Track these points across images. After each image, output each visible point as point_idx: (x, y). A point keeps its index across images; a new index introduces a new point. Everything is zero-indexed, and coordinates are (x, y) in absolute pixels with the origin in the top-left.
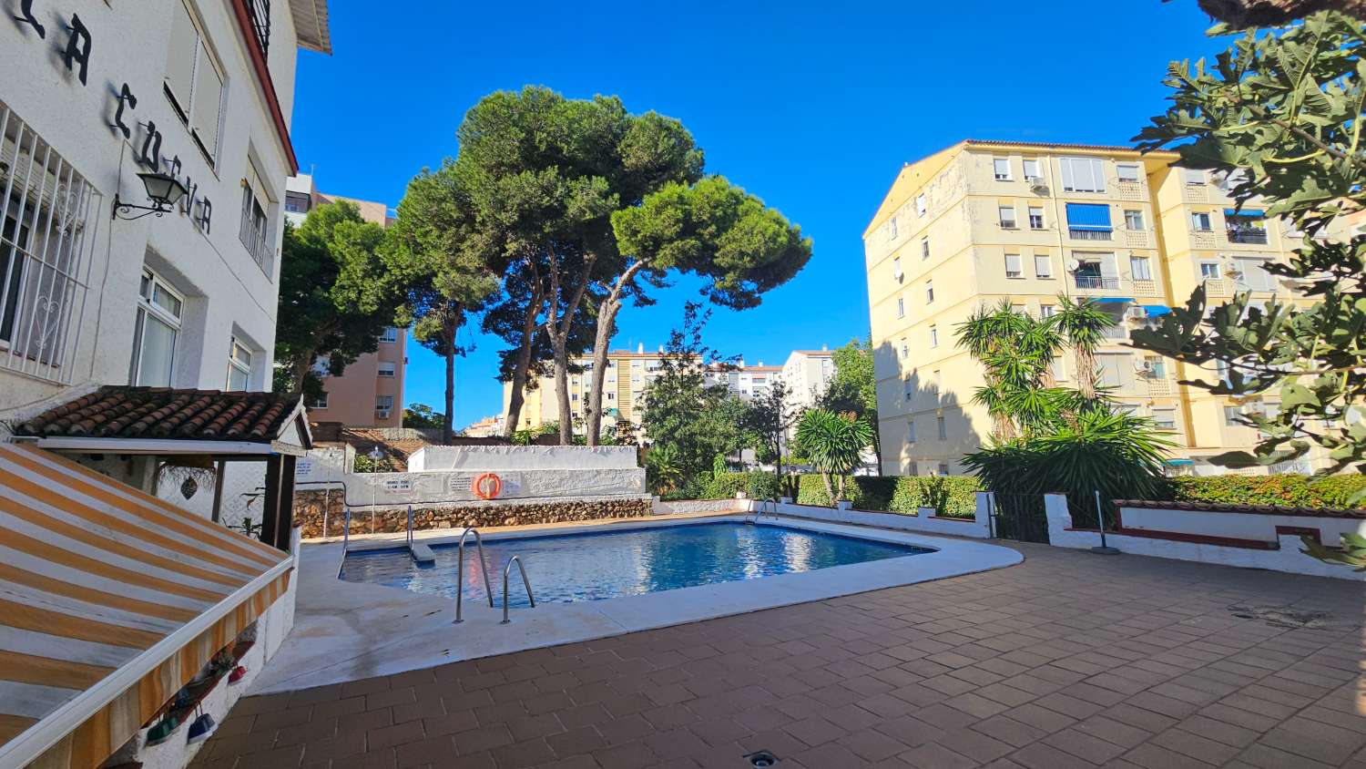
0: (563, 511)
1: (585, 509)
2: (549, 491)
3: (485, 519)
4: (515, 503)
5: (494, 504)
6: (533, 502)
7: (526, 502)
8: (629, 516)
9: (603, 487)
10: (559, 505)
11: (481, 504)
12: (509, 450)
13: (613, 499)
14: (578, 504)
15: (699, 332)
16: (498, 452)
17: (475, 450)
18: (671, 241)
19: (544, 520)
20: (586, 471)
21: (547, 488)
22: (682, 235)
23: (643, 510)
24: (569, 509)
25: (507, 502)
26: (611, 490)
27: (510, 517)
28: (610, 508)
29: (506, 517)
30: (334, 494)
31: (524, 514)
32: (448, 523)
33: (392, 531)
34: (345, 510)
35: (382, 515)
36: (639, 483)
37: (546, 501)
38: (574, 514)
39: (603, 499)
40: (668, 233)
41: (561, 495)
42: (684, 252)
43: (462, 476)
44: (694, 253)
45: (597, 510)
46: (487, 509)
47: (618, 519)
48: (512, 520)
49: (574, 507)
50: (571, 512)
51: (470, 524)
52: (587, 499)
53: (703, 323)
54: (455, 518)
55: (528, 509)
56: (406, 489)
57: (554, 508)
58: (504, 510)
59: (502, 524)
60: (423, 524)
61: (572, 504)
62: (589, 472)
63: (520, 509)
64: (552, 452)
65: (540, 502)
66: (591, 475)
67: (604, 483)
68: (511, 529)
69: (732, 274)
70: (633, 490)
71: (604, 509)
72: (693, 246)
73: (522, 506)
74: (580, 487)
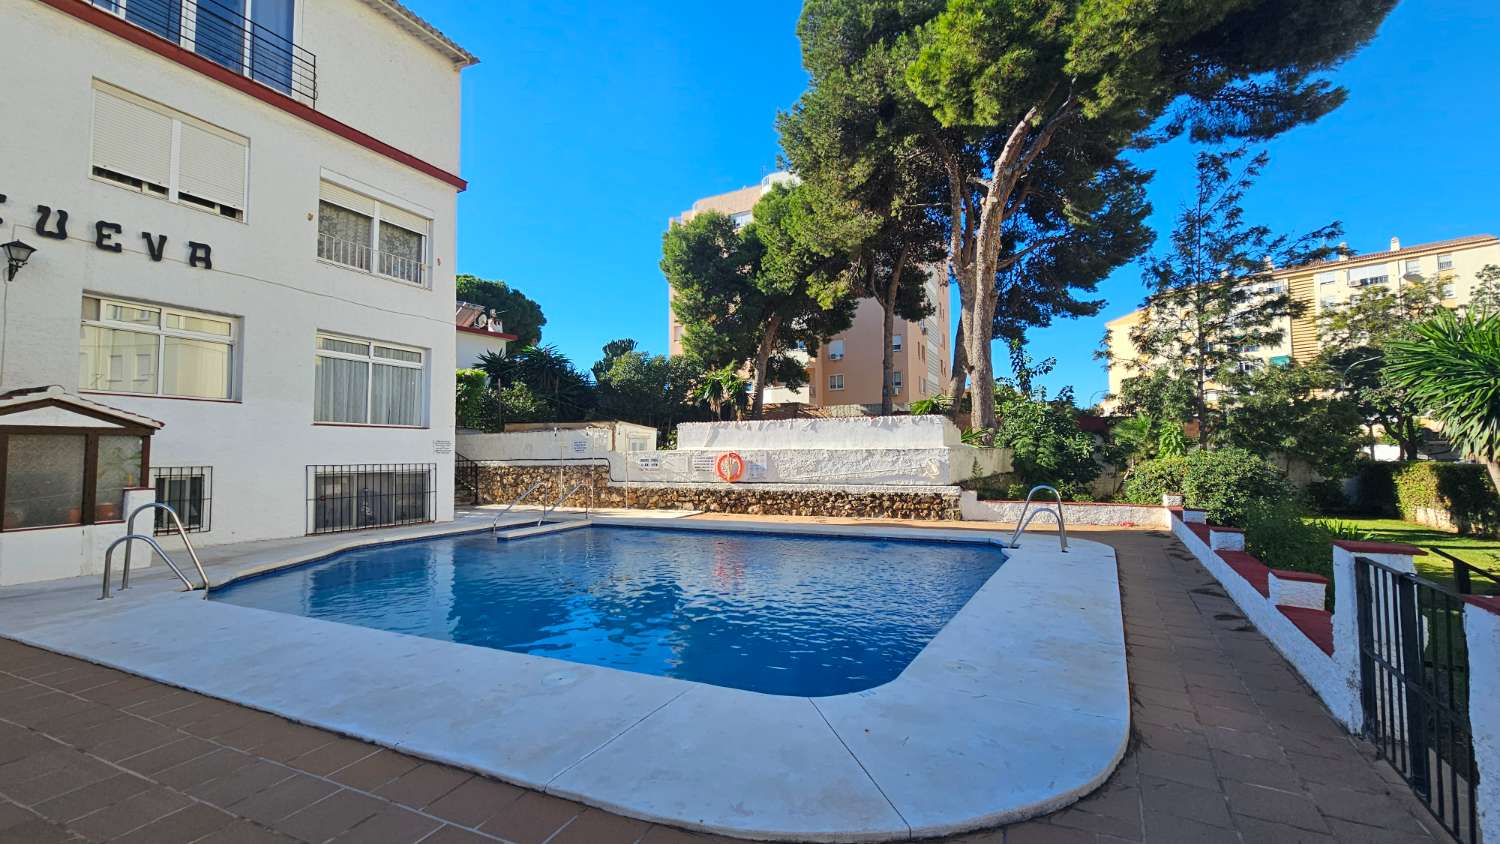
0: (816, 502)
1: (850, 501)
2: (802, 476)
3: (727, 505)
4: (759, 488)
5: (736, 488)
6: (780, 488)
7: (772, 488)
8: (918, 516)
9: (879, 474)
10: (813, 494)
11: (723, 487)
12: (761, 426)
13: (892, 492)
14: (839, 494)
15: (1238, 204)
16: (750, 428)
17: (725, 427)
18: (980, 69)
19: (794, 511)
20: (852, 452)
21: (799, 473)
22: (993, 53)
23: (943, 509)
24: (826, 500)
25: (750, 487)
26: (892, 478)
27: (754, 504)
28: (887, 504)
29: (750, 504)
30: (599, 469)
31: (770, 502)
32: (691, 504)
33: (644, 508)
34: (609, 484)
35: (635, 491)
36: (935, 469)
37: (797, 488)
38: (833, 508)
39: (877, 490)
40: (973, 59)
41: (818, 482)
42: (1009, 81)
43: (705, 455)
44: (1020, 73)
45: (866, 506)
46: (728, 493)
47: (899, 520)
48: (755, 508)
49: (832, 499)
50: (829, 505)
51: (712, 507)
52: (852, 489)
53: (1245, 183)
54: (699, 499)
55: (774, 496)
56: (655, 467)
57: (805, 497)
58: (747, 496)
59: (745, 511)
60: (669, 504)
61: (830, 494)
62: (857, 452)
63: (765, 496)
64: (813, 427)
65: (789, 489)
66: (859, 457)
67: (879, 468)
68: (754, 519)
69: (1106, 80)
70: (927, 478)
71: (876, 504)
72: (1017, 62)
73: (768, 493)
74: (843, 473)
